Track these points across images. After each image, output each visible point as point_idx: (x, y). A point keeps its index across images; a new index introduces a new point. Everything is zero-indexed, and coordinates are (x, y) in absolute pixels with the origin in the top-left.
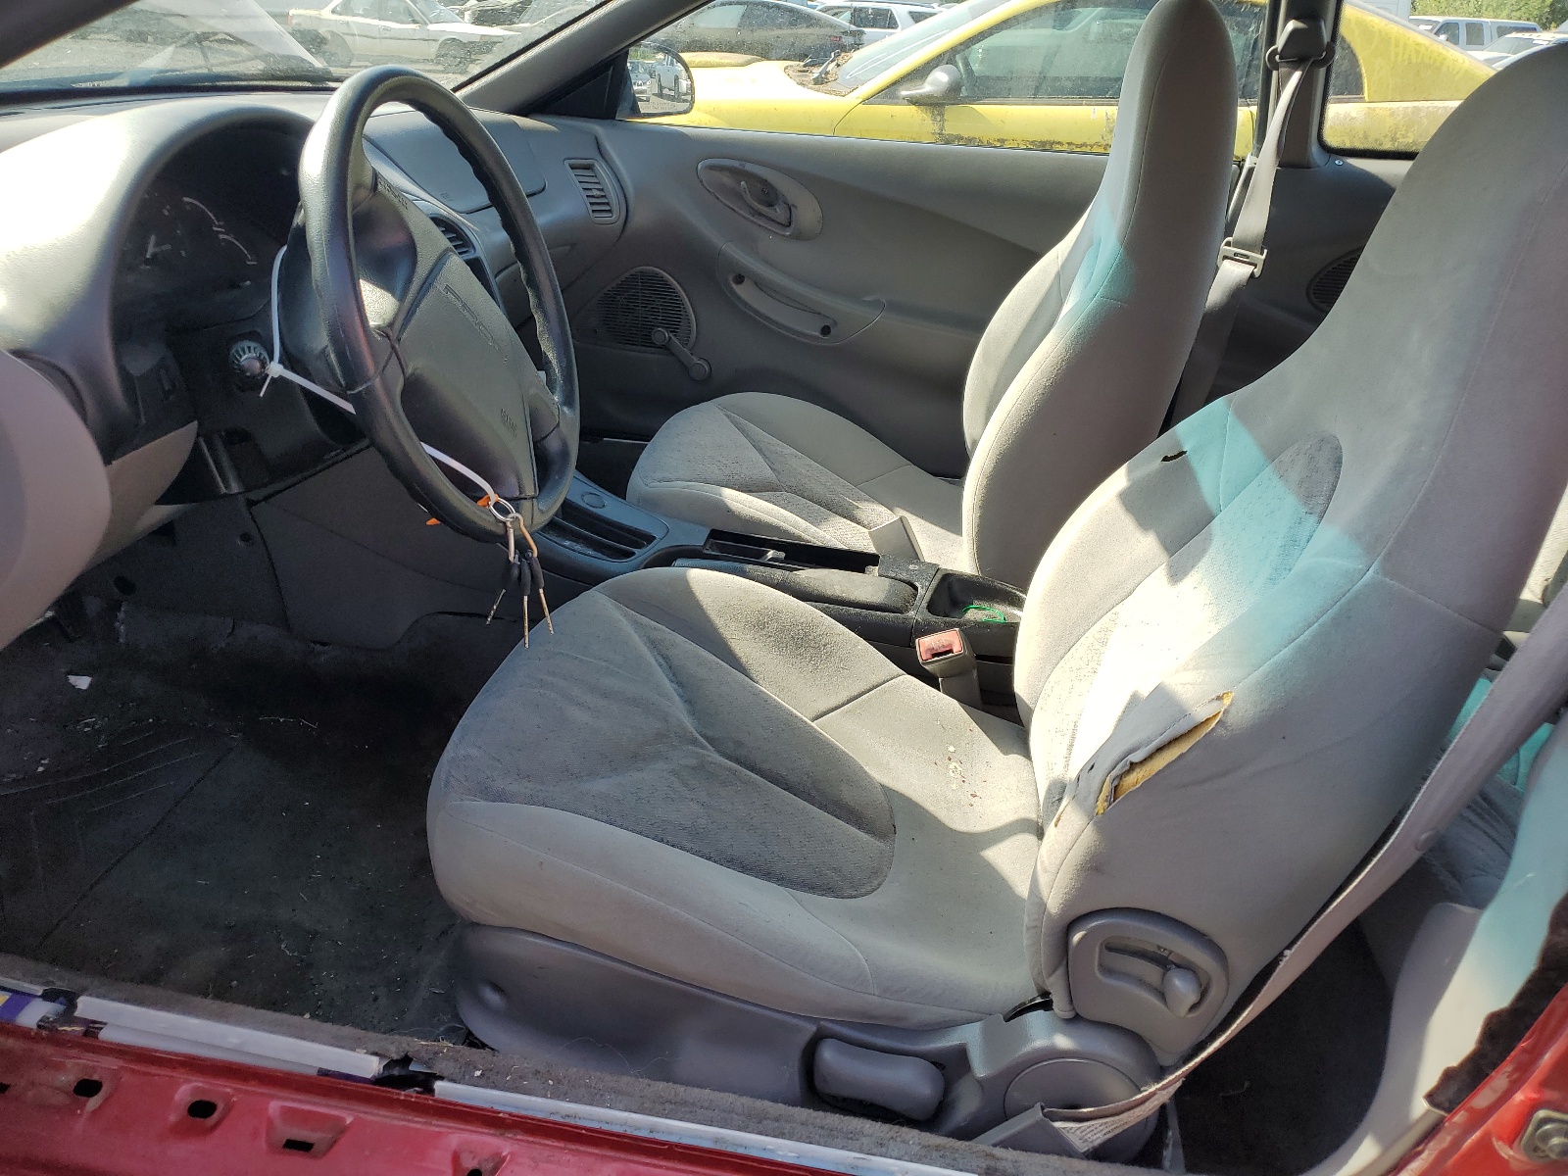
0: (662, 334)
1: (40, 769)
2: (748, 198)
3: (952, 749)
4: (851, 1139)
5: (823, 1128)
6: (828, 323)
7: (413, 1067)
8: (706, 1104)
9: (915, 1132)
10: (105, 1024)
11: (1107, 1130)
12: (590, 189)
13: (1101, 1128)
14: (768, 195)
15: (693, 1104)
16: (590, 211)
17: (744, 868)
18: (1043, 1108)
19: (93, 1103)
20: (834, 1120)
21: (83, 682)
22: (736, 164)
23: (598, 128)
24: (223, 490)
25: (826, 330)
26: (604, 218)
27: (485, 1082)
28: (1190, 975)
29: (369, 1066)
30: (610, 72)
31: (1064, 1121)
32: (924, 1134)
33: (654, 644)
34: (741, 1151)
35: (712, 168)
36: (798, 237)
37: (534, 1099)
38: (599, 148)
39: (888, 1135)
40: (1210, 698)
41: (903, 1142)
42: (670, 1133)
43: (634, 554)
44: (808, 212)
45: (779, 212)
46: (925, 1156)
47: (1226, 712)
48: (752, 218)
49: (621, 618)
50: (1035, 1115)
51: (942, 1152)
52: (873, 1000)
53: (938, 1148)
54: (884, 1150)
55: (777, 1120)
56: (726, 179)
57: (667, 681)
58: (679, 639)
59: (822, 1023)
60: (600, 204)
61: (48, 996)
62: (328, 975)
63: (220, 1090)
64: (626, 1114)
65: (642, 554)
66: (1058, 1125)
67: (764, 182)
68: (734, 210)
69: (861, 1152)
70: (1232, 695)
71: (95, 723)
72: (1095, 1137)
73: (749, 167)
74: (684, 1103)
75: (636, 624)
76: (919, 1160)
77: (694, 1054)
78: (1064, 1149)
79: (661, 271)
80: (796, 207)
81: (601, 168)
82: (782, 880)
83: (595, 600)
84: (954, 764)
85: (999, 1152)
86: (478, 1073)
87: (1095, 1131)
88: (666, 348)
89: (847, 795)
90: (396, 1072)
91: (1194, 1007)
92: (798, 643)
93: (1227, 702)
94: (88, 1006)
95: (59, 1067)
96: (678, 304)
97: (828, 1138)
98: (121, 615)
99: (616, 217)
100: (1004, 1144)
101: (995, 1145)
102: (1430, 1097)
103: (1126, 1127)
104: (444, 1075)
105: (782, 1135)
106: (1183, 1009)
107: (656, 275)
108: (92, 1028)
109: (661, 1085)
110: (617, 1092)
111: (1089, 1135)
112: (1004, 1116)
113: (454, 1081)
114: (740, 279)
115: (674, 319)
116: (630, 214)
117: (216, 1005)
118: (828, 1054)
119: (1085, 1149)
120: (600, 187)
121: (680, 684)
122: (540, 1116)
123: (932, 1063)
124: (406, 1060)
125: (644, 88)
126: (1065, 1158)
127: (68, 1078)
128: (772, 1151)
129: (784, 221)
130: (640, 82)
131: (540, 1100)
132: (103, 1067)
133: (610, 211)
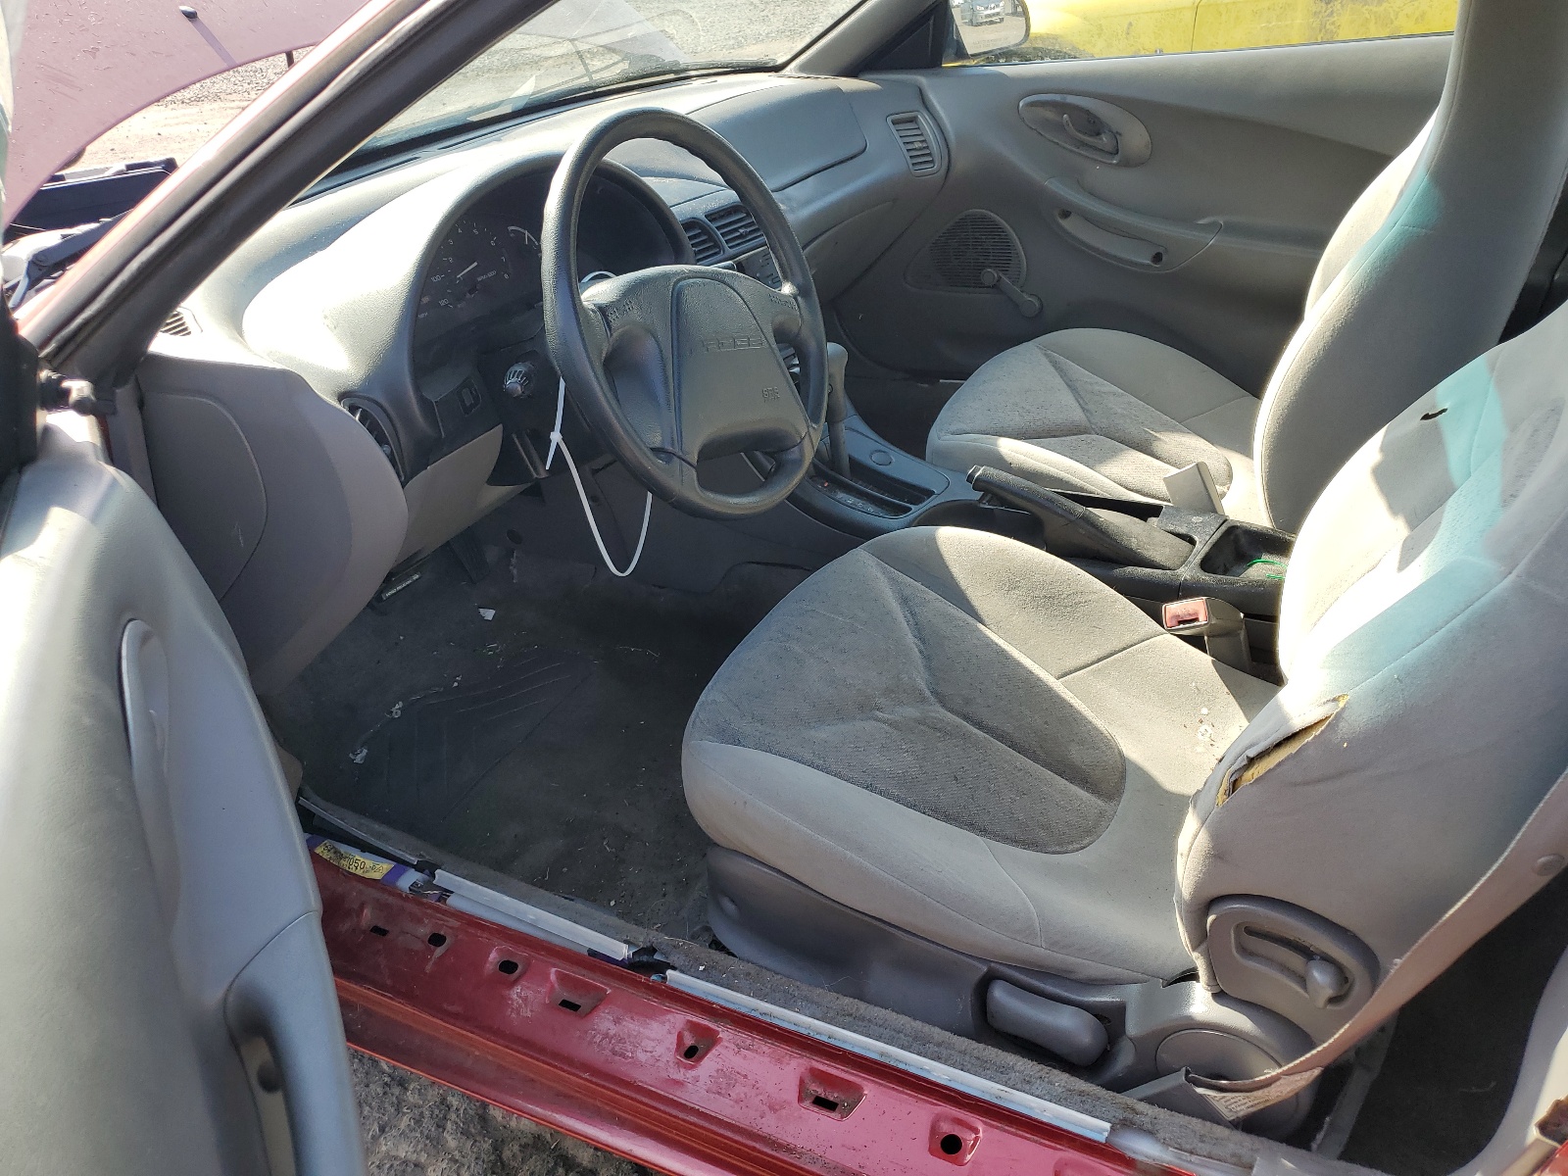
0: (991, 274)
1: (456, 684)
2: (1071, 129)
3: (1205, 711)
4: (1002, 1073)
5: (978, 1058)
6: (1161, 250)
7: (657, 957)
8: (881, 1022)
9: (1065, 1076)
10: (452, 892)
11: (1250, 1104)
12: (912, 143)
13: (1245, 1101)
14: (1093, 125)
15: (870, 1021)
16: (911, 166)
17: (947, 818)
18: (1187, 1072)
19: (439, 951)
20: (992, 1053)
21: (489, 614)
22: (1057, 98)
23: (921, 79)
24: (535, 476)
25: (1158, 258)
26: (928, 169)
27: (706, 976)
28: (1330, 969)
29: (622, 951)
30: (931, 22)
31: (1207, 1088)
32: (1073, 1078)
33: (905, 601)
34: (901, 1066)
35: (1032, 104)
36: (1127, 163)
37: (739, 995)
38: (923, 99)
39: (1038, 1075)
40: (1322, 701)
41: (1050, 1083)
42: (845, 1042)
43: (911, 509)
44: (1136, 137)
45: (1105, 140)
46: (1066, 1099)
47: (1339, 716)
48: (1077, 150)
49: (879, 575)
50: (1180, 1078)
51: (1084, 1098)
52: (1040, 952)
53: (1081, 1093)
54: (1027, 1087)
55: (939, 1045)
56: (1049, 114)
57: (910, 636)
58: (932, 595)
59: (992, 964)
60: (922, 156)
61: (418, 868)
62: (634, 870)
63: (520, 955)
64: (810, 1020)
65: (916, 510)
66: (1200, 1090)
67: (1088, 112)
68: (1058, 144)
69: (1006, 1084)
70: (1347, 698)
71: (497, 648)
72: (1239, 1109)
73: (1071, 99)
74: (863, 1019)
75: (893, 581)
76: (1058, 1102)
77: (880, 977)
78: (1210, 1115)
79: (990, 213)
80: (1120, 135)
81: (924, 120)
82: (983, 832)
83: (861, 558)
84: (1206, 727)
85: (1142, 1107)
86: (701, 968)
87: (1239, 1103)
88: (996, 287)
89: (1077, 755)
90: (645, 958)
91: (1332, 1000)
92: (1050, 602)
93: (1341, 704)
94: (442, 877)
95: (420, 921)
96: (1006, 245)
97: (980, 1068)
98: (514, 561)
99: (938, 167)
100: (1150, 1100)
101: (1141, 1100)
102: (1543, 1127)
103: (1268, 1104)
104: (676, 965)
105: (938, 1059)
106: (1321, 1001)
107: (984, 217)
108: (445, 893)
109: (847, 1000)
110: (806, 999)
111: (1233, 1106)
112: (1156, 1074)
113: (682, 972)
114: (1066, 214)
115: (1004, 257)
116: (953, 161)
117: (524, 887)
118: (999, 993)
119: (1232, 1118)
120: (922, 139)
121: (922, 640)
122: (743, 1010)
123: (1095, 1016)
124: (652, 950)
125: (997, 10)
126: (1208, 1124)
127: (424, 931)
128: (928, 1071)
129: (1109, 148)
130: (992, 6)
131: (744, 997)
132: (448, 927)
133: (932, 162)
